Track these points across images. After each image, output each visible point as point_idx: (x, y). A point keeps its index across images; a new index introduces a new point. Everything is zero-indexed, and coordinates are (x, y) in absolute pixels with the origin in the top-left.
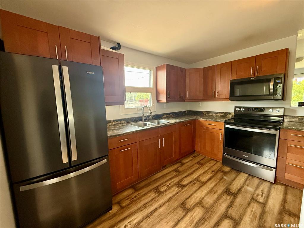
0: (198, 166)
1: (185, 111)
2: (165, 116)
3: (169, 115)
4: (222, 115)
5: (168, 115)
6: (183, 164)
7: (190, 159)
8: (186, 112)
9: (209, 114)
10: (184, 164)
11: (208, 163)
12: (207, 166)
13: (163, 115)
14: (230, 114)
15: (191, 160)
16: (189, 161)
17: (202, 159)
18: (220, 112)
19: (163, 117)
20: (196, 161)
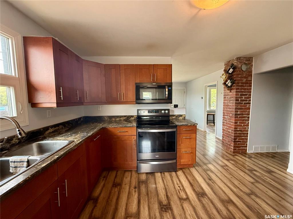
0: (116, 190)
1: (80, 118)
2: (51, 130)
3: (57, 128)
4: (125, 119)
5: (55, 127)
6: (96, 201)
7: (102, 184)
8: (82, 119)
9: (111, 118)
10: (98, 197)
11: (125, 179)
12: (126, 184)
13: (46, 129)
14: (132, 116)
15: (104, 185)
16: (102, 189)
17: (116, 177)
18: (123, 116)
19: (47, 132)
20: (110, 185)
